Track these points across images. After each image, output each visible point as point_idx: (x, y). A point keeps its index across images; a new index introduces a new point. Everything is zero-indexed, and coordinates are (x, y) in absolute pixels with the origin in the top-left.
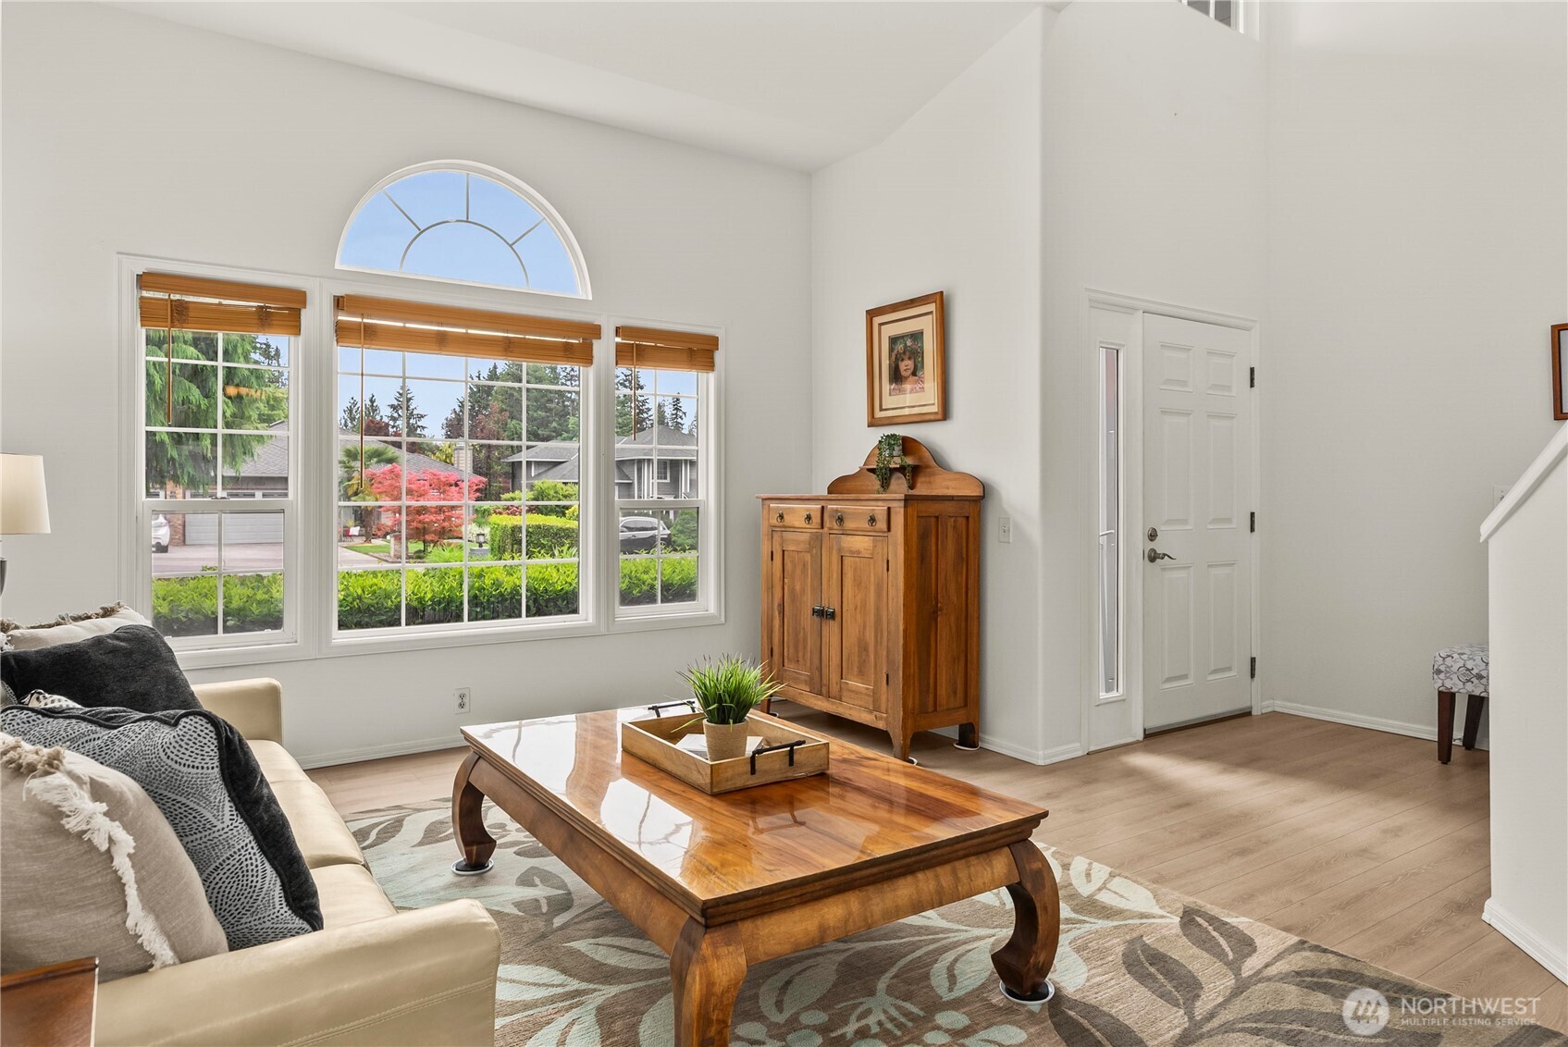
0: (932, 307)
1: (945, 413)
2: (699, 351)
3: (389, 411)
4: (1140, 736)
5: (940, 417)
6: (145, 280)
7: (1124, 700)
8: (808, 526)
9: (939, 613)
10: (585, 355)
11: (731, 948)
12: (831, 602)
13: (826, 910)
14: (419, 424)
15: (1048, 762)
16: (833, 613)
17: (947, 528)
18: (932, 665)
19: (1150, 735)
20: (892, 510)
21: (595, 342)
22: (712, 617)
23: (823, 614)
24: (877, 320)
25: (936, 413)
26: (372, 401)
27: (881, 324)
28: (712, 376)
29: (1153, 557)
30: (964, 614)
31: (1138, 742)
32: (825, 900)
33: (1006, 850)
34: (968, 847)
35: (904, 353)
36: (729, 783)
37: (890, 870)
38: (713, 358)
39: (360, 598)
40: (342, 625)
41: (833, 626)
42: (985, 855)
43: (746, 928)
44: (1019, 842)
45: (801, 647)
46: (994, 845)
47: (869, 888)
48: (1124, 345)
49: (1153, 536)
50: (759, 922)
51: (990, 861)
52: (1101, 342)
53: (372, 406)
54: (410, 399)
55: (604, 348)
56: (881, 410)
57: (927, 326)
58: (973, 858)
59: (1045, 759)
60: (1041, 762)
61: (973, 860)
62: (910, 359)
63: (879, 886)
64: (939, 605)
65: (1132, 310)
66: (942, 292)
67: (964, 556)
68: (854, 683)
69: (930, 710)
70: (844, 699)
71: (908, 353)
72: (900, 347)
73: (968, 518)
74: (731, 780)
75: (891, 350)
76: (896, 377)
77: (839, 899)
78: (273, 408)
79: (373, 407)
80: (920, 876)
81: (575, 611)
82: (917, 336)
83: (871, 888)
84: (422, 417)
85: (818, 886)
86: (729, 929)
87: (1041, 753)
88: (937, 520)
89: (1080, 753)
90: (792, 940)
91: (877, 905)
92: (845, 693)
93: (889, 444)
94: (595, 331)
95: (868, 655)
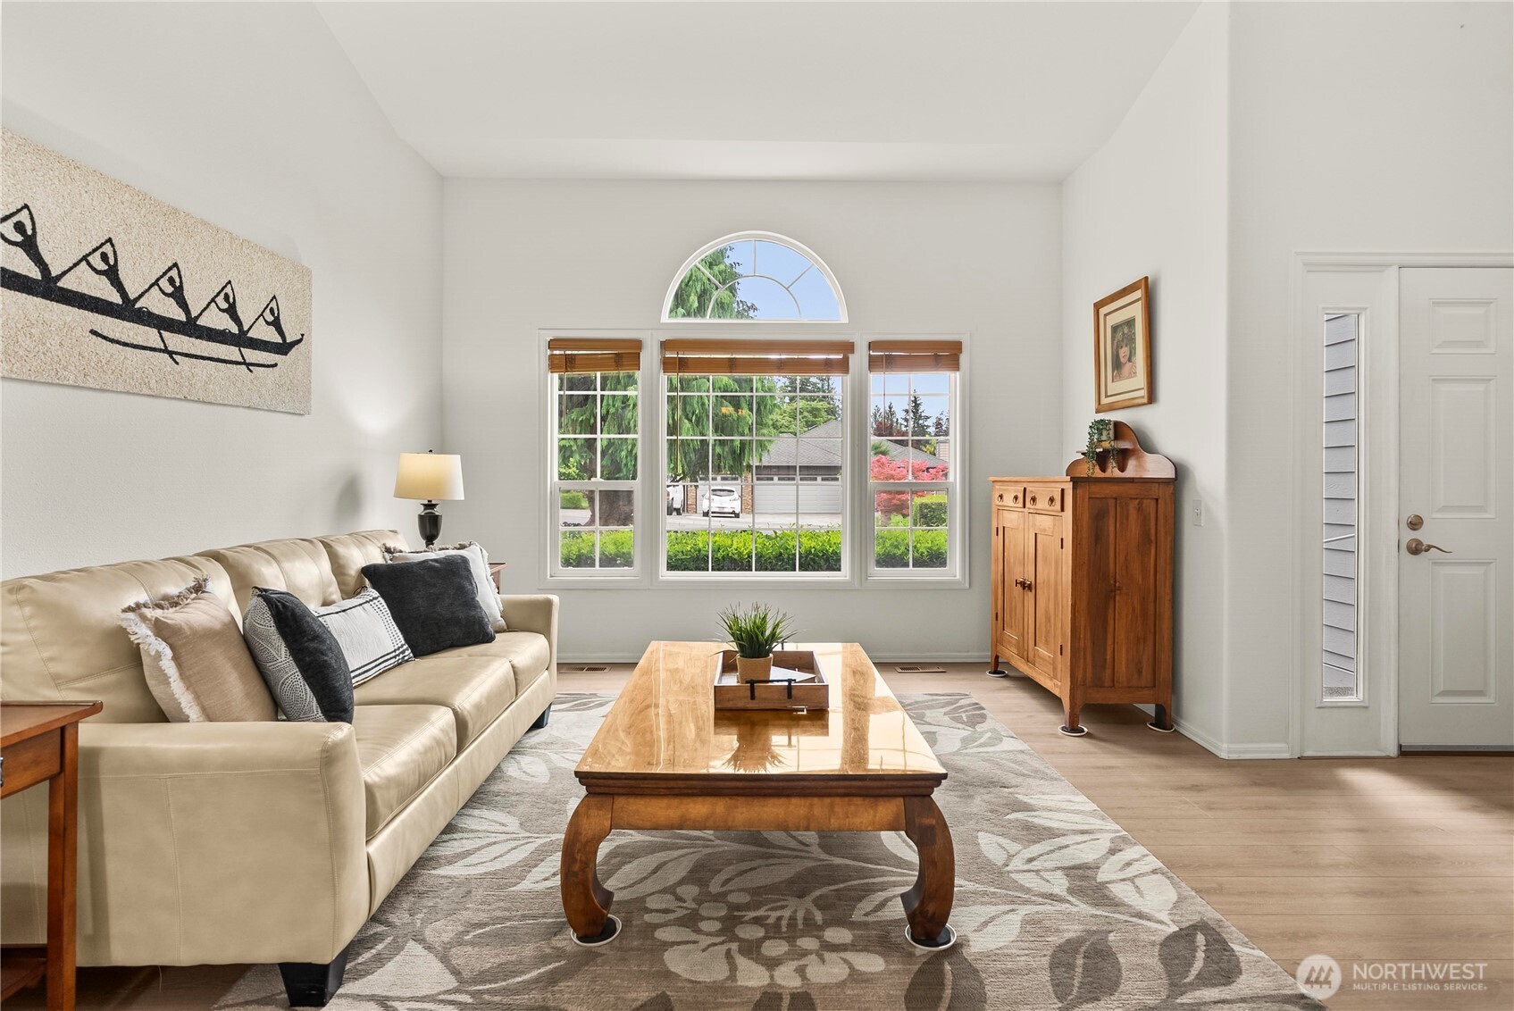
0: (1138, 294)
1: (1152, 398)
2: (946, 354)
3: (903, 415)
4: (1392, 751)
5: (1145, 400)
6: (553, 344)
7: (1367, 708)
8: (1016, 505)
9: (1118, 592)
10: (843, 366)
11: (601, 813)
12: (1030, 579)
13: (692, 805)
14: (925, 423)
15: (1234, 756)
16: (1030, 585)
17: (1128, 510)
18: (1110, 642)
19: (1405, 753)
20: (1065, 492)
21: (851, 356)
22: (958, 582)
23: (1025, 586)
24: (1103, 311)
25: (1143, 397)
26: (890, 408)
27: (1106, 315)
28: (958, 373)
29: (1416, 549)
30: (1152, 595)
31: (1388, 758)
32: (695, 798)
33: (902, 800)
34: (851, 787)
35: (1123, 341)
36: (731, 703)
37: (759, 788)
38: (958, 360)
39: (700, 550)
40: (671, 567)
41: (1031, 595)
42: (872, 799)
43: (620, 802)
44: (916, 796)
45: (1013, 613)
46: (883, 792)
47: (739, 798)
48: (1366, 309)
49: (1415, 524)
50: (631, 800)
51: (876, 805)
52: (1324, 308)
53: (890, 411)
54: (919, 404)
55: (859, 359)
56: (1107, 396)
57: (1137, 312)
58: (858, 799)
59: (1229, 752)
60: (1224, 755)
61: (857, 800)
62: (1126, 346)
63: (750, 799)
64: (1117, 584)
65: (1382, 267)
66: (1146, 278)
67: (1153, 538)
68: (1042, 651)
69: (1106, 685)
70: (1036, 665)
71: (1125, 340)
72: (1119, 335)
73: (1157, 500)
74: (732, 700)
75: (1113, 338)
76: (1117, 365)
77: (710, 800)
78: (815, 416)
79: (891, 413)
80: (794, 801)
81: (840, 570)
82: (1130, 323)
83: (741, 800)
84: (928, 418)
85: (681, 784)
86: (604, 798)
87: (1225, 746)
88: (1116, 502)
89: (1286, 756)
90: (654, 820)
91: (742, 813)
92: (1037, 660)
93: (1098, 429)
94: (848, 347)
95: (1050, 626)
